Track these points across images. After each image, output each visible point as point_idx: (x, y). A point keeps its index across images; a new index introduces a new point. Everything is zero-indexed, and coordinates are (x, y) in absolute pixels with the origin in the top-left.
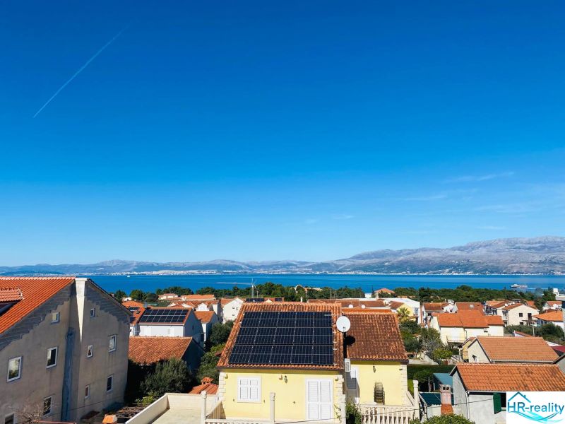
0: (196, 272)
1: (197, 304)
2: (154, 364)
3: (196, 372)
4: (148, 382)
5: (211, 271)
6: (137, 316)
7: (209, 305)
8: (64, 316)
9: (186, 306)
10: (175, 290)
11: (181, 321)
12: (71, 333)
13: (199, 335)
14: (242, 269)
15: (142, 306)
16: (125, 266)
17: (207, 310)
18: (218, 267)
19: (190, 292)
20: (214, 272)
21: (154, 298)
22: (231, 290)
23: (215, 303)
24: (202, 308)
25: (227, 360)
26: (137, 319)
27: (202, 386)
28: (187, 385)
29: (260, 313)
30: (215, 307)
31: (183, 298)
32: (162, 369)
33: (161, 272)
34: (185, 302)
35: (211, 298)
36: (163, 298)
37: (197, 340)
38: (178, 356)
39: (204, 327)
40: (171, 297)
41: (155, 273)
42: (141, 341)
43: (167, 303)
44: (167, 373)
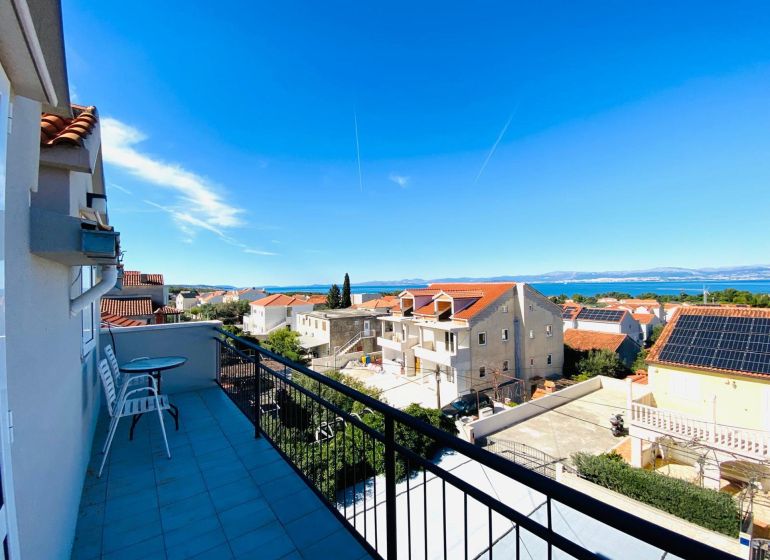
0: (636, 279)
1: (635, 307)
2: (587, 352)
3: (631, 365)
4: (582, 364)
5: (652, 278)
6: (575, 314)
7: (649, 308)
8: (511, 309)
9: (621, 308)
10: (613, 295)
11: (618, 320)
12: (517, 321)
13: (637, 334)
14: (692, 275)
15: (580, 306)
16: (566, 275)
17: (648, 313)
18: (662, 274)
19: (629, 297)
20: (657, 279)
21: (593, 301)
22: (679, 296)
23: (656, 306)
24: (641, 311)
25: (657, 357)
26: (575, 316)
27: (637, 376)
28: (622, 373)
29: (700, 317)
30: (657, 312)
31: (622, 302)
32: (594, 356)
33: (599, 280)
34: (623, 305)
35: (654, 302)
36: (602, 301)
37: (635, 338)
38: (612, 349)
39: (644, 328)
40: (610, 300)
41: (593, 281)
42: (577, 333)
43: (605, 305)
44: (599, 360)
